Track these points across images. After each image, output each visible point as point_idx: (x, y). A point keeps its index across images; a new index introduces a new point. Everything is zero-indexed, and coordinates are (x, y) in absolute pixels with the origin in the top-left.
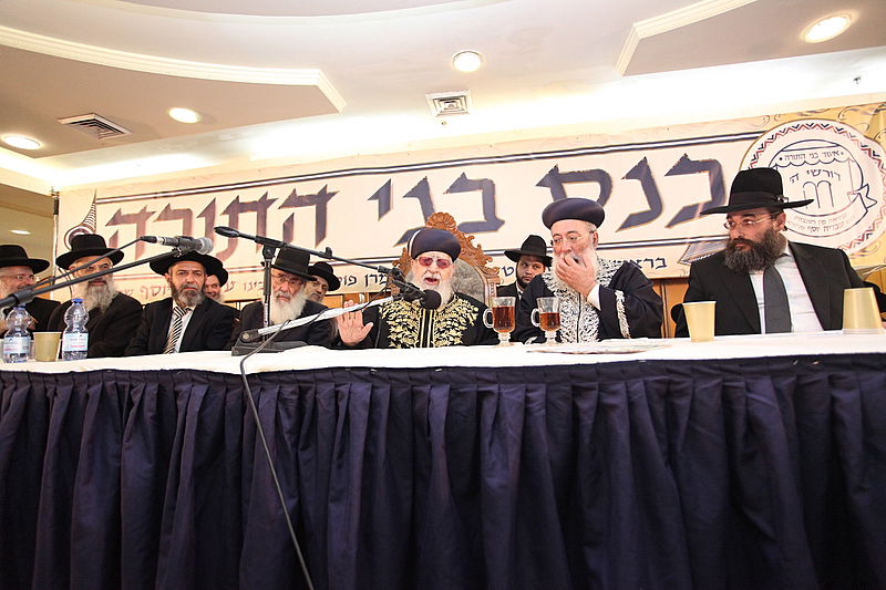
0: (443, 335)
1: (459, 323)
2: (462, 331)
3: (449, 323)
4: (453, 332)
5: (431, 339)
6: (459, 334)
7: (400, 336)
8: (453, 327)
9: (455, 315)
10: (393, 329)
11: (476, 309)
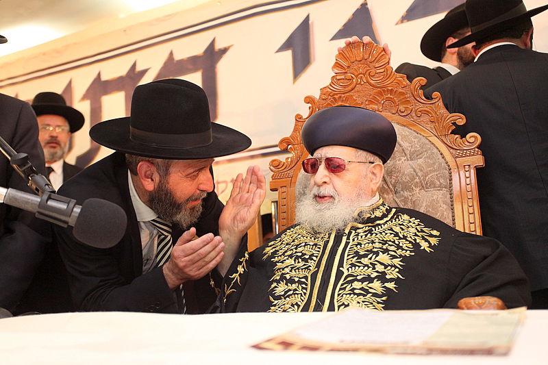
0: (365, 261)
1: (399, 247)
2: (404, 258)
3: (377, 245)
4: (383, 257)
5: (341, 264)
6: (397, 262)
7: (287, 270)
8: (386, 251)
9: (391, 237)
10: (279, 265)
11: (435, 233)
